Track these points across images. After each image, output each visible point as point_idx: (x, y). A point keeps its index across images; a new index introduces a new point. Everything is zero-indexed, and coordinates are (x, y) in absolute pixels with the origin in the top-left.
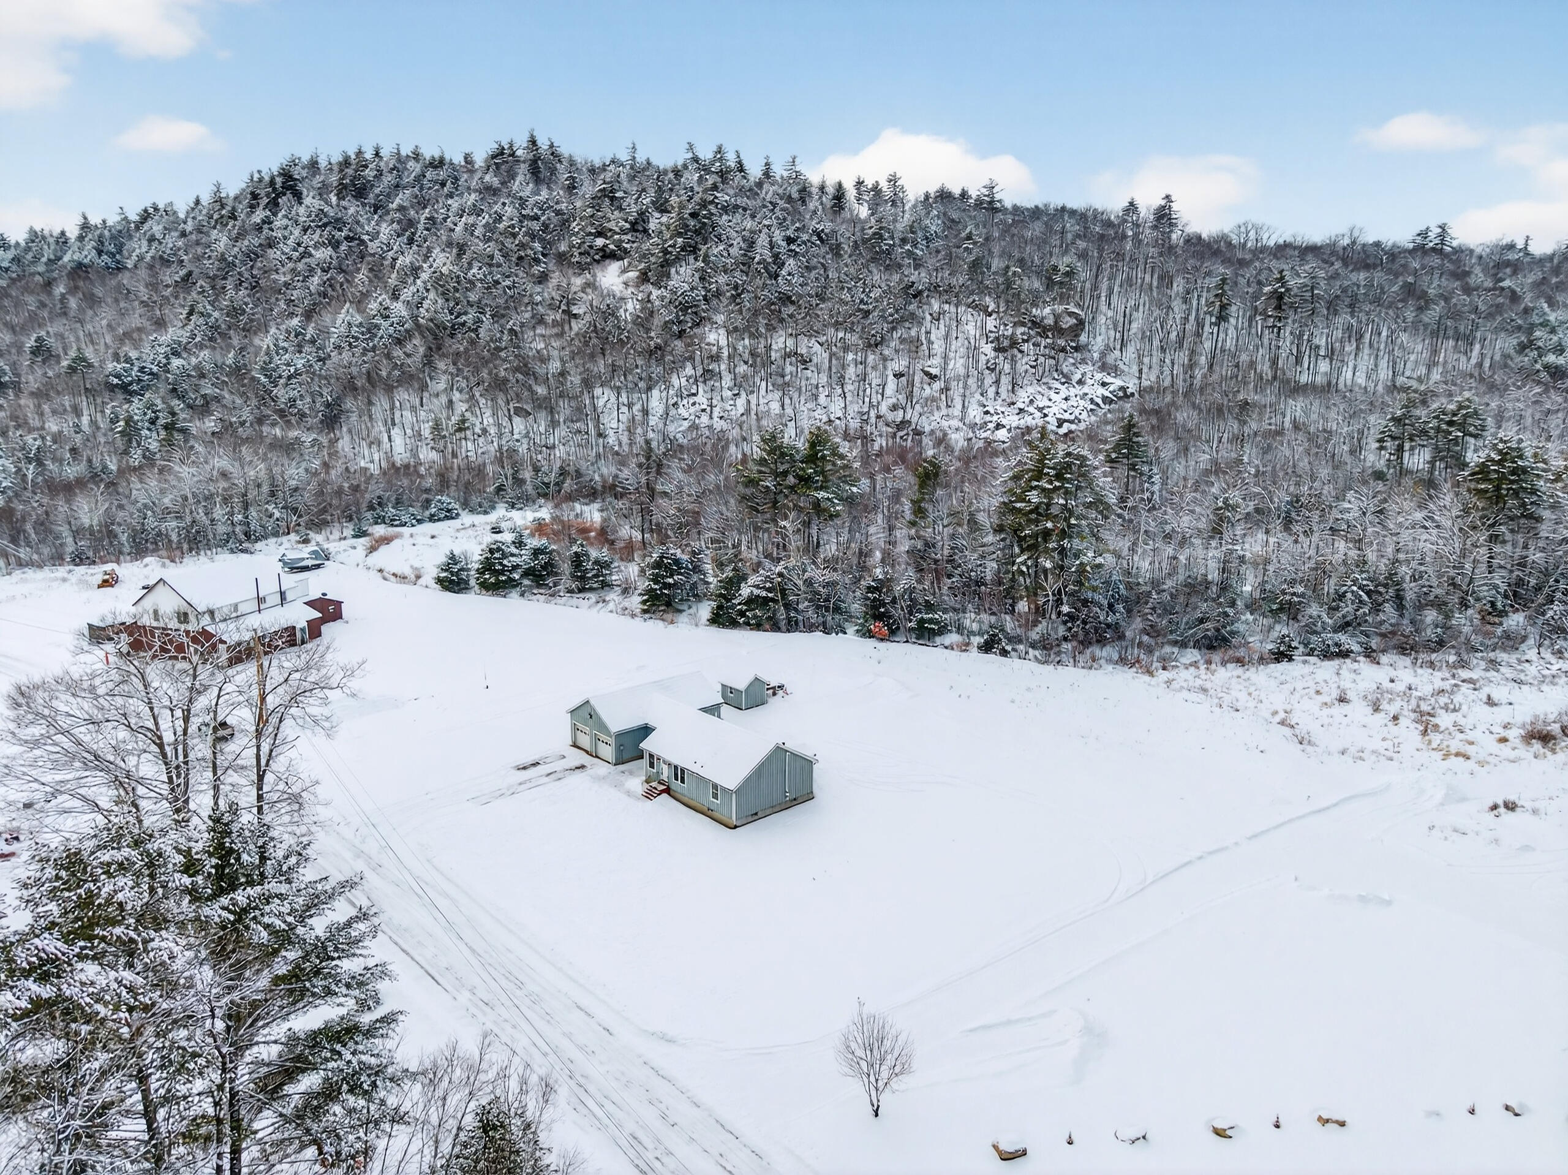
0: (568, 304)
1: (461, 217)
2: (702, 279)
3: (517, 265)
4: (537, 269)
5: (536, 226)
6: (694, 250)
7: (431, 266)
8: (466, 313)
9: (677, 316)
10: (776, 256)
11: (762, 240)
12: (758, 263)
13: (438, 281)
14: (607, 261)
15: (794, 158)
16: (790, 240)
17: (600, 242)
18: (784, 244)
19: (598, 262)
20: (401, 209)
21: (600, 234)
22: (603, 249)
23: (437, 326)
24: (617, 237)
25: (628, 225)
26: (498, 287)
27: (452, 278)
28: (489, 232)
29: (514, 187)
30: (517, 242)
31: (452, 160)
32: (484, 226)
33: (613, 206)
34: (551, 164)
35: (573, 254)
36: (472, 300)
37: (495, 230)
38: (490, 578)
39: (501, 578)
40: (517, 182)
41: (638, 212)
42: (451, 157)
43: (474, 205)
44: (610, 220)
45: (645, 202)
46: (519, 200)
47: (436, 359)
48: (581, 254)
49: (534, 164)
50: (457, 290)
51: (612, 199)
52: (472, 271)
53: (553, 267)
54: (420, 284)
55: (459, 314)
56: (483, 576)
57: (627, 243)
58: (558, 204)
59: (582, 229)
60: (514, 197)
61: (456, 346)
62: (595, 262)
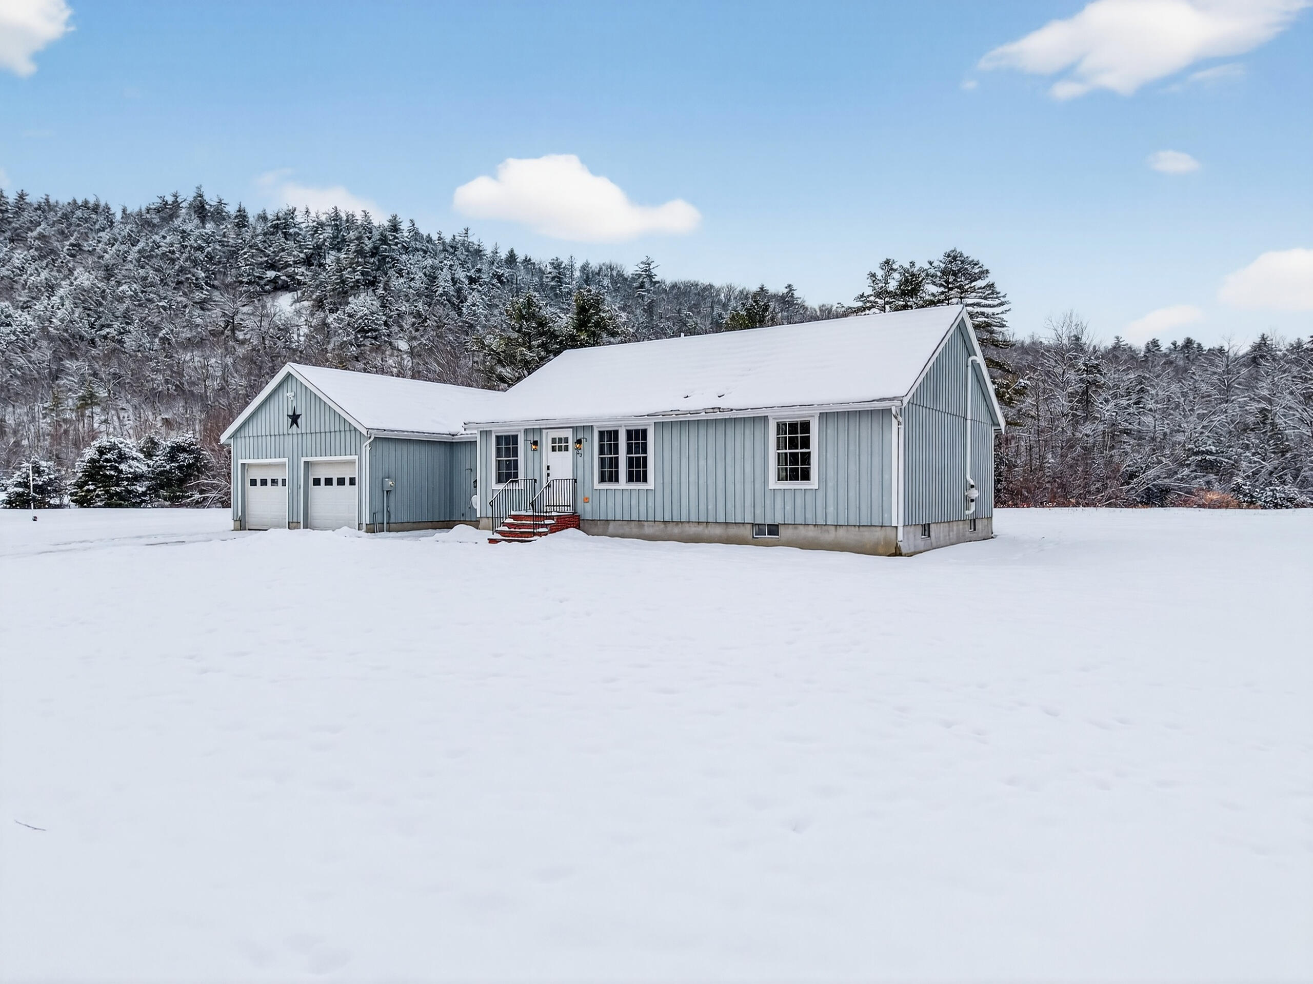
0: (233, 331)
1: (113, 245)
2: (383, 306)
3: (175, 289)
4: (198, 295)
5: (201, 256)
6: (372, 284)
7: (71, 284)
8: (109, 326)
9: (356, 338)
10: (459, 291)
11: (444, 276)
12: (441, 295)
13: (82, 297)
14: (280, 293)
15: (467, 230)
16: (472, 280)
17: (271, 274)
18: (467, 282)
19: (269, 292)
20: (42, 237)
21: (272, 267)
22: (274, 281)
23: (73, 336)
24: (290, 270)
25: (302, 255)
26: (152, 306)
27: (95, 292)
28: (145, 257)
29: (177, 222)
30: (177, 267)
31: (107, 208)
32: (139, 252)
33: (286, 239)
34: (219, 215)
35: (241, 282)
36: (118, 314)
37: (151, 257)
38: (95, 490)
39: (113, 488)
40: (180, 219)
41: (314, 246)
42: (106, 204)
43: (129, 235)
44: (283, 250)
45: (321, 236)
46: (181, 233)
47: (67, 363)
48: (249, 283)
49: (200, 210)
50: (101, 304)
51: (285, 233)
52: (121, 289)
53: (216, 296)
54: (55, 300)
55: (102, 327)
56: (85, 488)
57: (301, 275)
58: (225, 237)
59: (252, 256)
60: (175, 230)
61: (94, 352)
62: (266, 292)
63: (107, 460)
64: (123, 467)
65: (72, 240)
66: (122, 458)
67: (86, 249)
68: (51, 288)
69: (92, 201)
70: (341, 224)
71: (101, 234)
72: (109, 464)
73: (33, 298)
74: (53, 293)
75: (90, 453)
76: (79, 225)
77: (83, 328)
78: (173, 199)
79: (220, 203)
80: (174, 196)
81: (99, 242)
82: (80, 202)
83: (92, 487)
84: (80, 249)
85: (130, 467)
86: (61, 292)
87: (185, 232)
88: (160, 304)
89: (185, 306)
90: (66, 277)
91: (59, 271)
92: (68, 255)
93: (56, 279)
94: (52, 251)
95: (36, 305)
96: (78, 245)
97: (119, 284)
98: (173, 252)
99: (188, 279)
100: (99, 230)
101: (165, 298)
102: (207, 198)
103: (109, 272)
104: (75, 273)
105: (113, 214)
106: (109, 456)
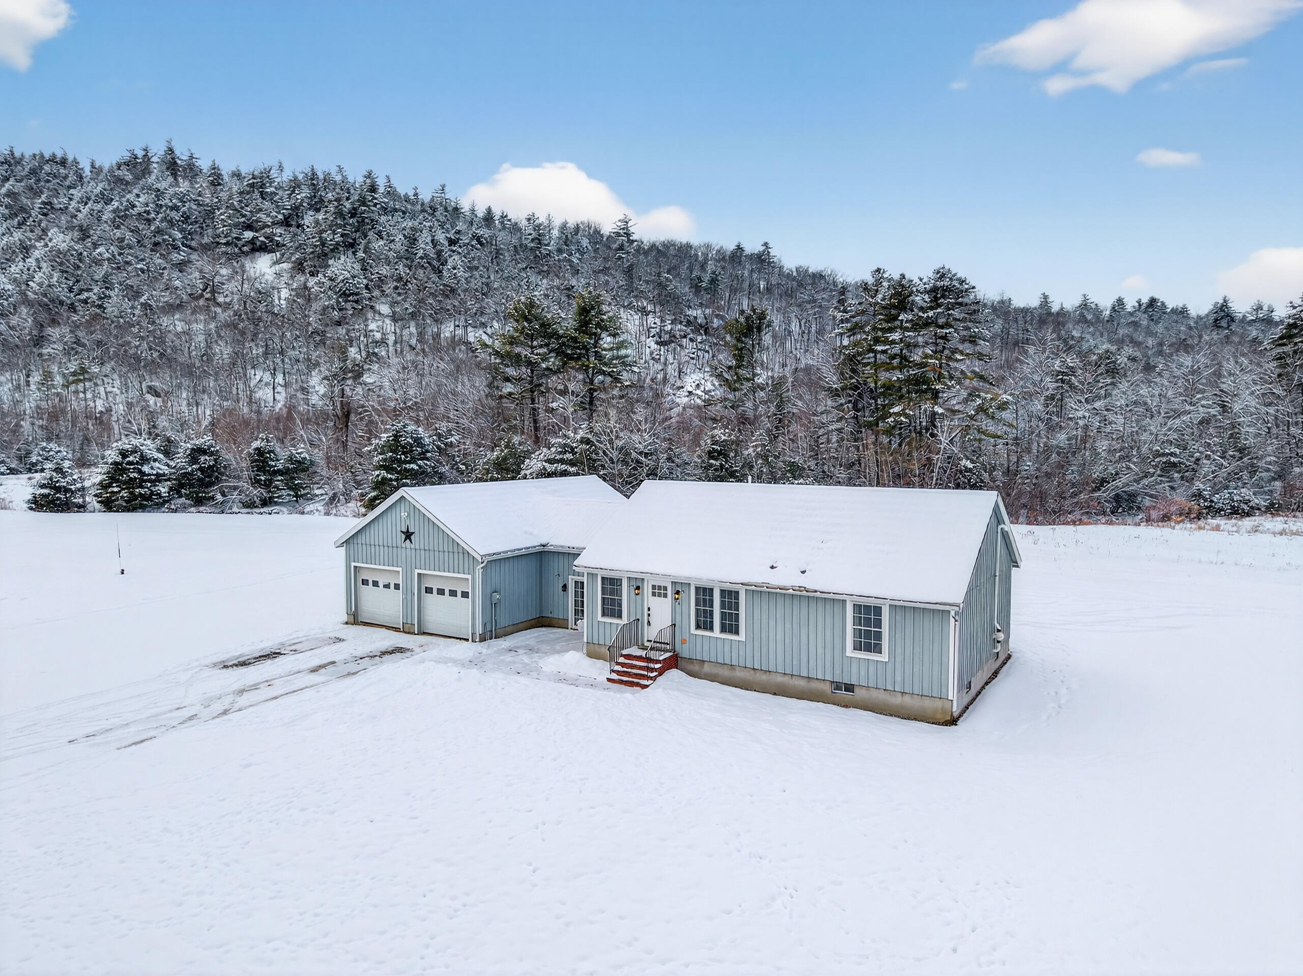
0: (213, 292)
1: (86, 204)
2: (364, 269)
3: (152, 250)
4: (176, 257)
5: (176, 216)
6: (352, 245)
7: (46, 245)
8: (88, 290)
9: (338, 302)
10: (439, 253)
11: (424, 239)
12: (421, 258)
13: (58, 259)
14: (258, 254)
15: (443, 187)
16: (452, 242)
17: (248, 235)
18: (446, 243)
19: (246, 254)
21: (249, 227)
22: (252, 241)
23: (52, 301)
24: (268, 230)
25: (280, 217)
26: (130, 269)
27: (72, 255)
28: (120, 217)
29: (151, 179)
30: (153, 228)
31: (76, 162)
32: (114, 211)
33: (263, 199)
34: (191, 171)
35: (218, 243)
36: (96, 277)
37: (126, 216)
38: (120, 492)
39: (137, 490)
40: (153, 177)
41: (291, 206)
42: (75, 159)
43: (102, 194)
44: (261, 210)
45: (299, 197)
46: (155, 191)
47: (49, 330)
48: (227, 244)
49: (172, 166)
50: (79, 267)
51: (261, 193)
52: (98, 251)
53: (194, 256)
54: (31, 262)
55: (81, 291)
56: (110, 490)
57: (280, 236)
58: (200, 196)
59: (229, 217)
60: (150, 188)
61: (75, 318)
62: (243, 253)
63: (130, 463)
64: (146, 469)
65: (44, 197)
66: (144, 460)
67: (58, 206)
68: (26, 250)
69: (59, 155)
70: (318, 183)
71: (72, 191)
72: (132, 467)
73: (7, 259)
74: (28, 254)
75: (112, 455)
76: (48, 181)
77: (61, 292)
78: (144, 153)
79: (191, 157)
80: (144, 150)
81: (71, 199)
82: (47, 156)
83: (116, 489)
84: (52, 208)
85: (152, 468)
86: (37, 254)
87: (159, 190)
88: (139, 266)
89: (164, 269)
90: (40, 238)
91: (32, 231)
92: (39, 213)
93: (30, 240)
94: (23, 209)
95: (10, 267)
96: (50, 203)
97: (95, 245)
98: (148, 213)
99: (164, 240)
100: (69, 188)
101: (143, 260)
102: (178, 152)
103: (84, 233)
104: (50, 234)
105: (82, 169)
106: (131, 459)
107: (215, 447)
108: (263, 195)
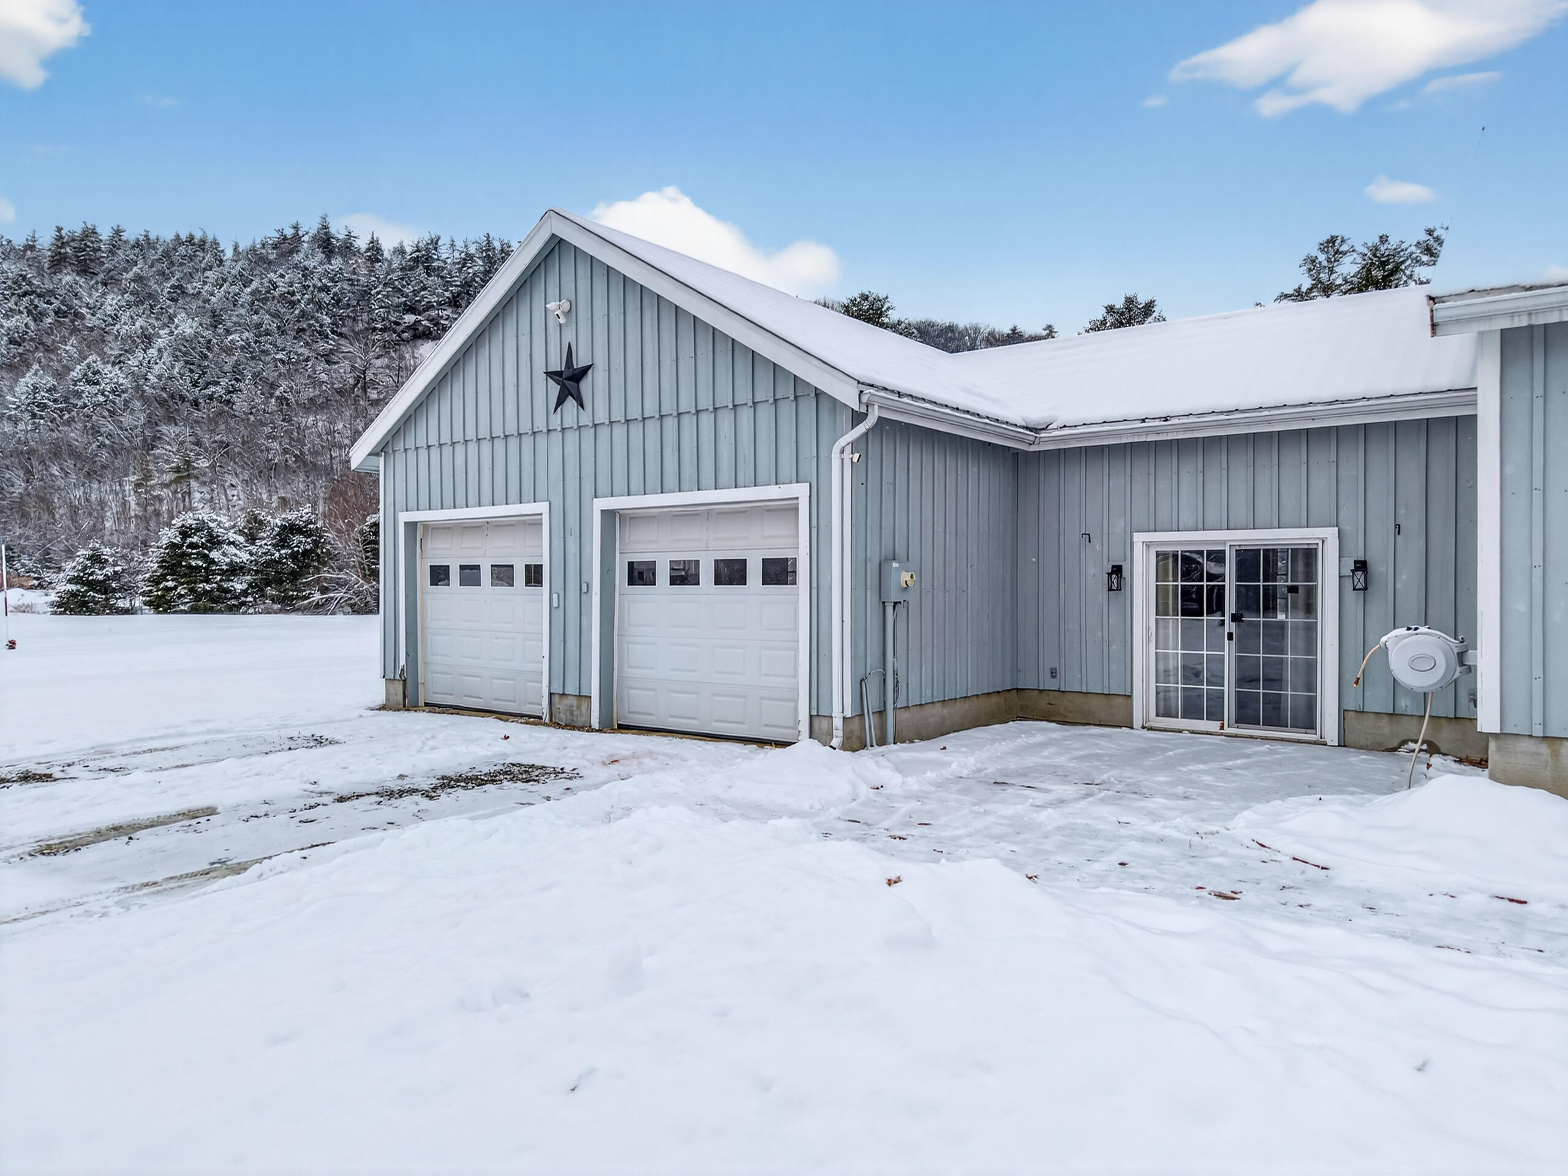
0: (365, 388)
1: (222, 286)
3: (295, 338)
4: (323, 346)
5: (326, 298)
7: (171, 333)
8: (217, 383)
13: (183, 349)
14: (419, 342)
17: (410, 318)
19: (407, 341)
20: (138, 279)
21: (412, 310)
22: (413, 327)
23: (172, 397)
24: (433, 313)
25: (447, 294)
26: (268, 358)
27: (199, 342)
28: (260, 299)
29: (297, 258)
30: (297, 312)
31: (215, 243)
32: (253, 293)
33: (429, 275)
34: (347, 249)
35: (374, 329)
36: (226, 368)
37: (266, 299)
38: (175, 588)
39: (201, 586)
40: (302, 255)
41: (461, 282)
42: (215, 239)
43: (242, 275)
44: (424, 288)
45: (470, 271)
46: (302, 271)
47: (164, 428)
48: (384, 330)
49: (325, 243)
50: (206, 357)
51: (427, 268)
52: (230, 338)
53: (344, 344)
54: (153, 352)
55: (207, 385)
56: (161, 586)
57: (447, 319)
58: (355, 273)
59: (387, 297)
60: (296, 267)
61: (196, 414)
62: (403, 340)
63: (192, 546)
64: (215, 555)
65: (173, 281)
66: (214, 542)
67: (191, 291)
68: (147, 339)
69: (198, 236)
70: (495, 254)
71: (208, 273)
72: (194, 551)
73: (126, 351)
74: (150, 345)
75: (168, 535)
76: (181, 264)
77: (184, 386)
78: (292, 231)
79: (349, 236)
80: (295, 228)
81: (205, 283)
82: (183, 237)
83: (170, 584)
84: (183, 292)
85: (224, 554)
86: (160, 343)
87: (307, 269)
88: (278, 356)
89: (307, 360)
90: (165, 325)
91: (157, 319)
92: (169, 299)
93: (154, 328)
94: (150, 296)
95: (129, 360)
96: (180, 287)
97: (228, 332)
98: (293, 294)
99: (310, 326)
100: (205, 270)
101: (283, 350)
102: (333, 230)
103: (216, 319)
104: (176, 320)
105: (222, 251)
106: (195, 539)
107: (314, 524)
108: (428, 271)
